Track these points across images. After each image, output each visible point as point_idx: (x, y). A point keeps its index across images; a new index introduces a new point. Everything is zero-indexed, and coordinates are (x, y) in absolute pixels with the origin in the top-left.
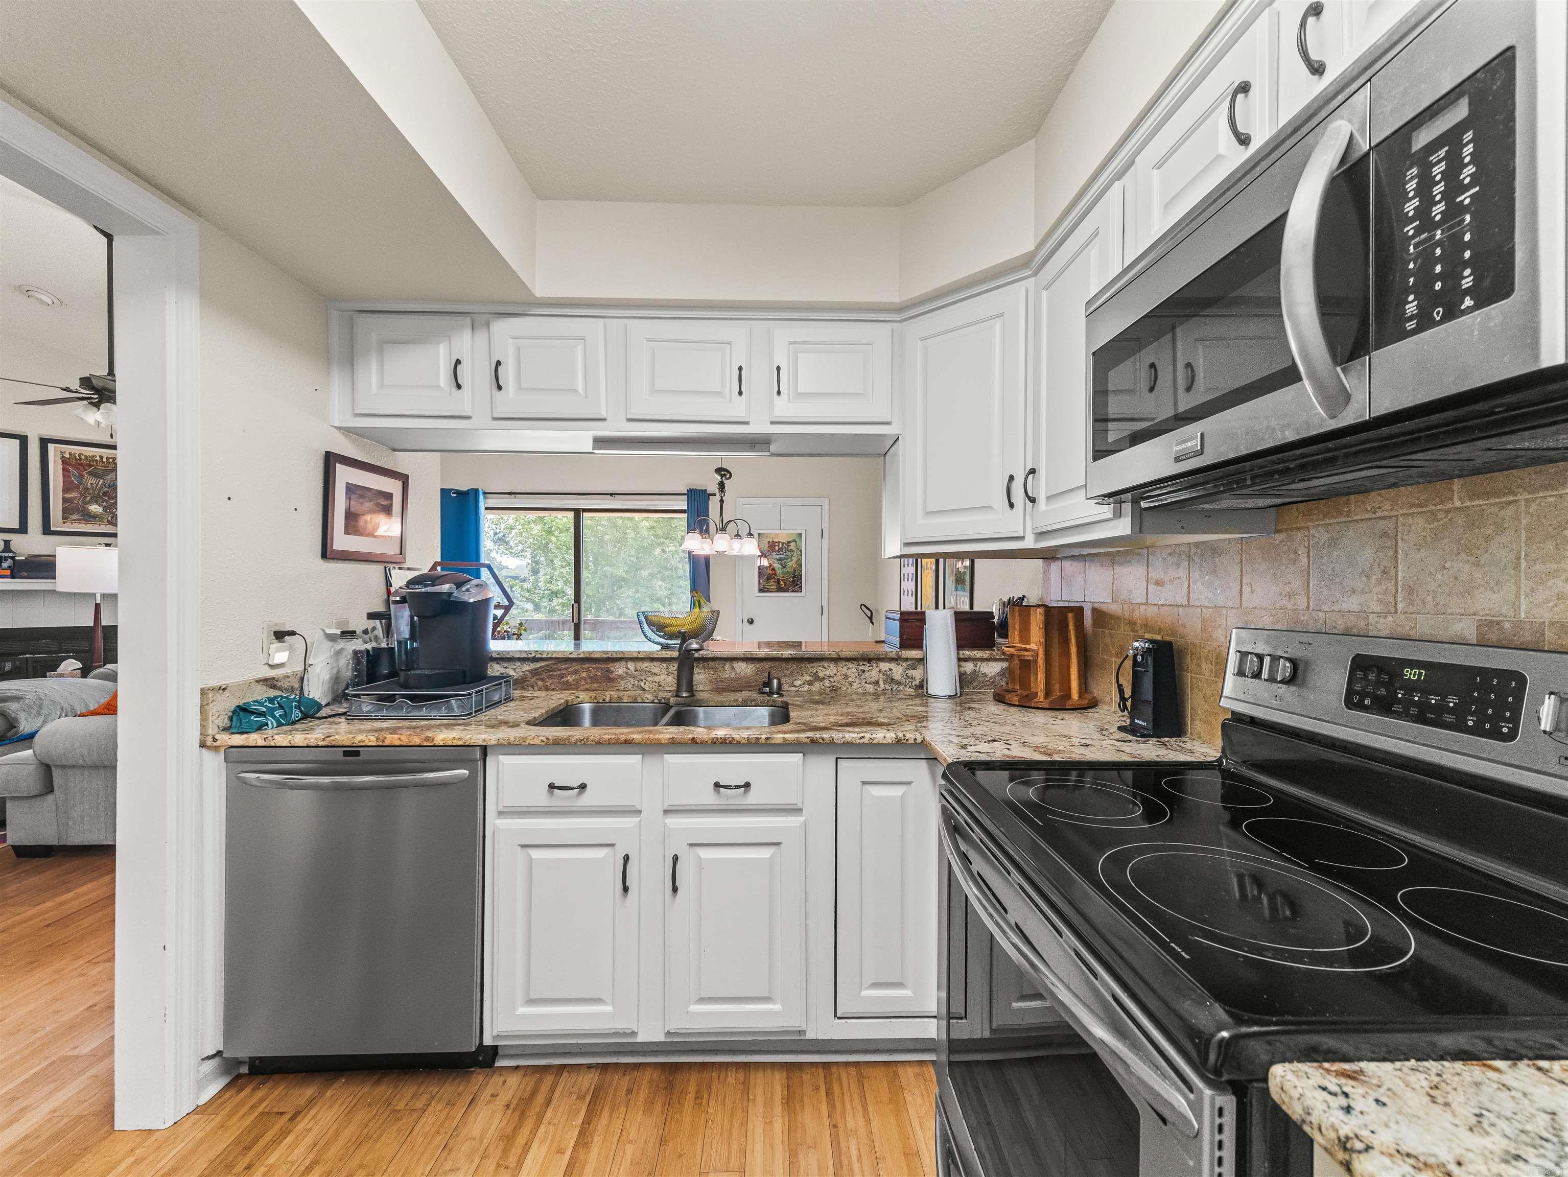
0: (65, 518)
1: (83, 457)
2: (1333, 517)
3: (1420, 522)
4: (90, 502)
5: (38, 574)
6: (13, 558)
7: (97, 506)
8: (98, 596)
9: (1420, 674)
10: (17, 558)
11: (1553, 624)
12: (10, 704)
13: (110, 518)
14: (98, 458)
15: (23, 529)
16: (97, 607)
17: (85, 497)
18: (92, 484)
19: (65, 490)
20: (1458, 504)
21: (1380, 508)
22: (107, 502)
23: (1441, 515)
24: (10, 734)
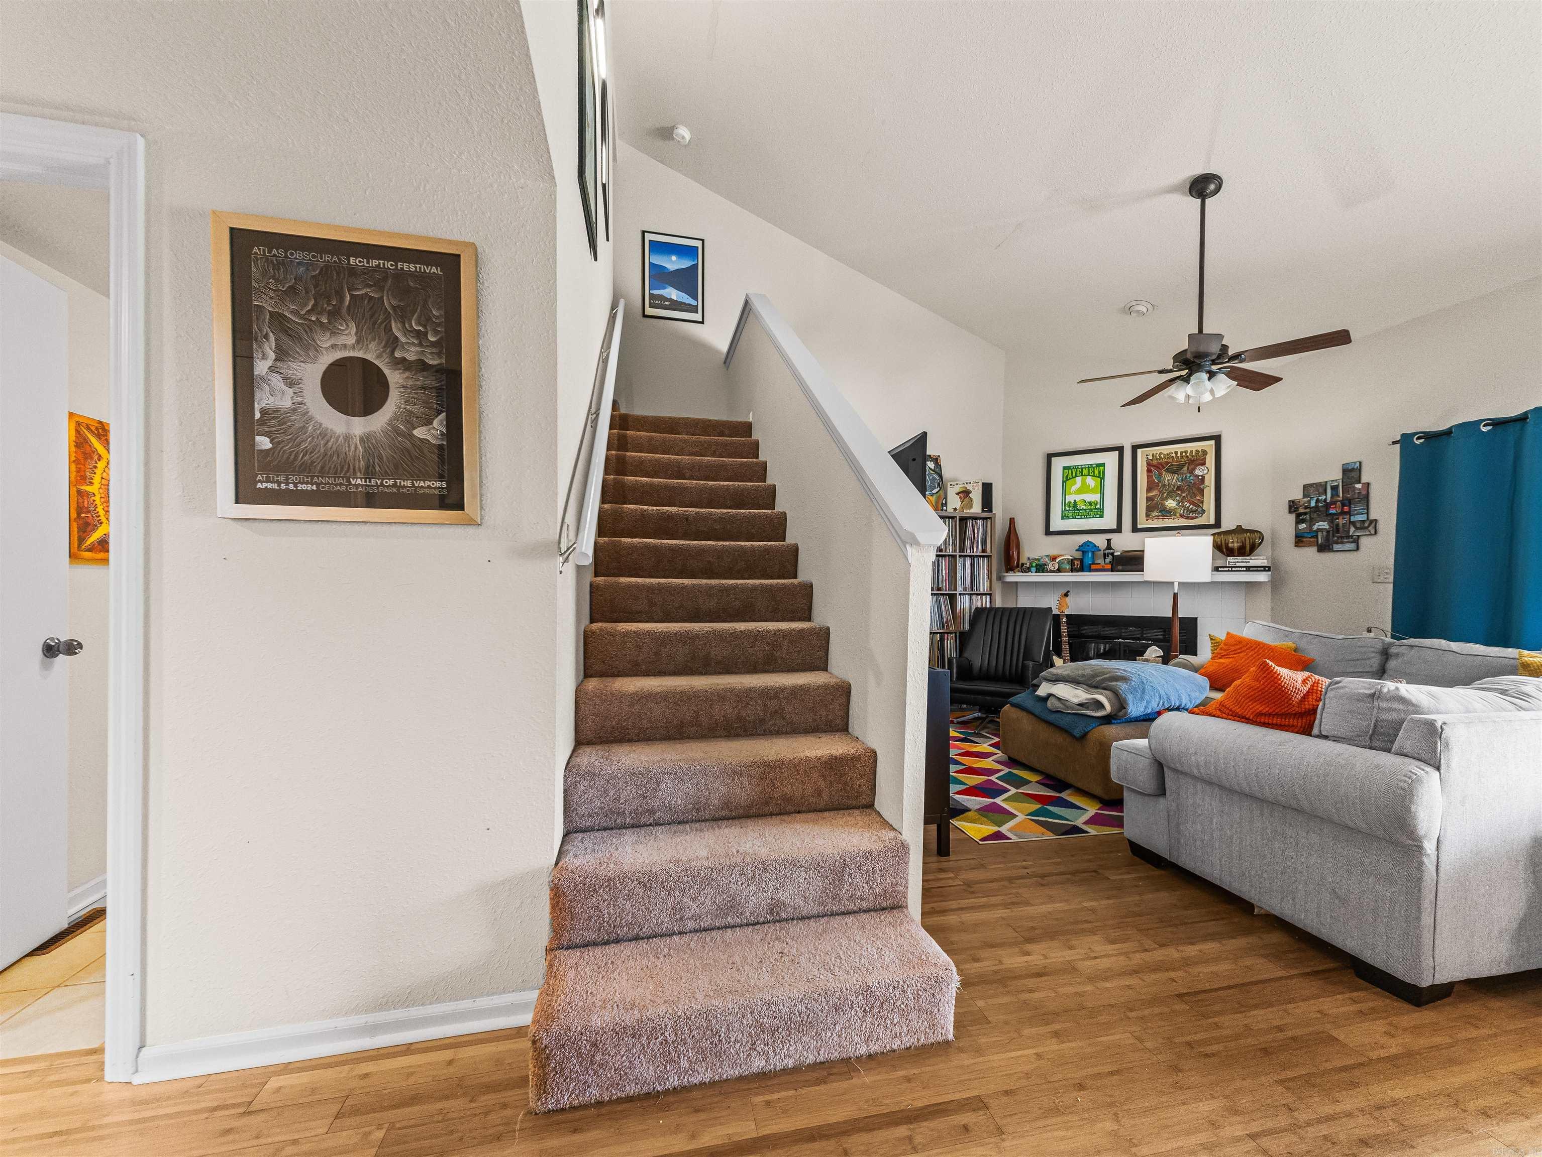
0: (1147, 516)
1: (1162, 456)
4: (1166, 498)
5: (1129, 567)
6: (1112, 554)
7: (1172, 501)
8: (1176, 585)
10: (1116, 554)
12: (1119, 683)
13: (1182, 512)
14: (1174, 455)
15: (1119, 530)
16: (1175, 595)
17: (1163, 494)
18: (1168, 480)
19: (1149, 489)
22: (1180, 495)
24: (1121, 714)
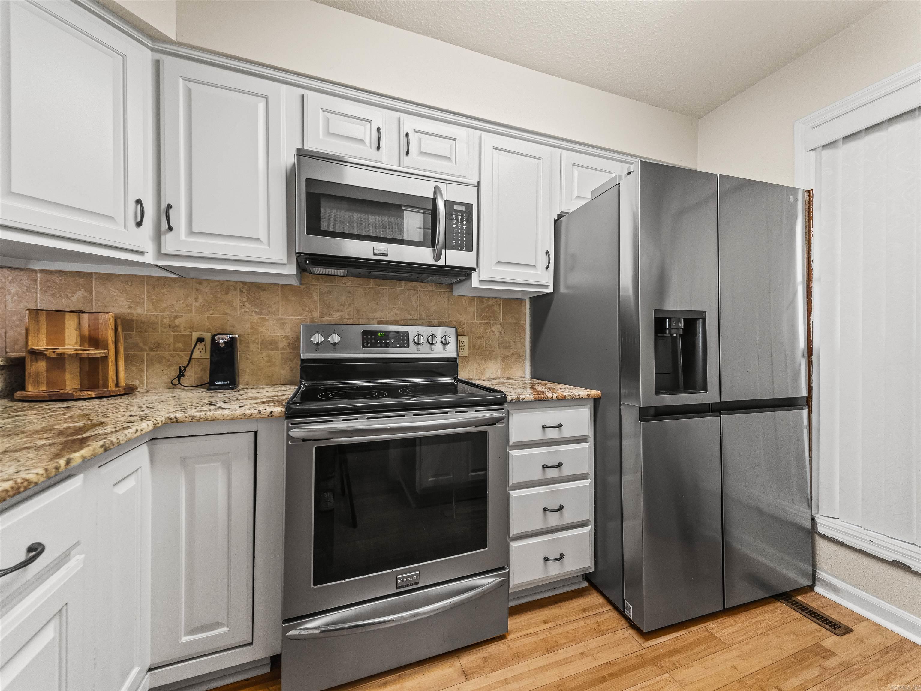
2: (329, 283)
3: (361, 289)
9: (383, 335)
11: (394, 320)
20: (371, 286)
21: (347, 283)
23: (367, 289)
